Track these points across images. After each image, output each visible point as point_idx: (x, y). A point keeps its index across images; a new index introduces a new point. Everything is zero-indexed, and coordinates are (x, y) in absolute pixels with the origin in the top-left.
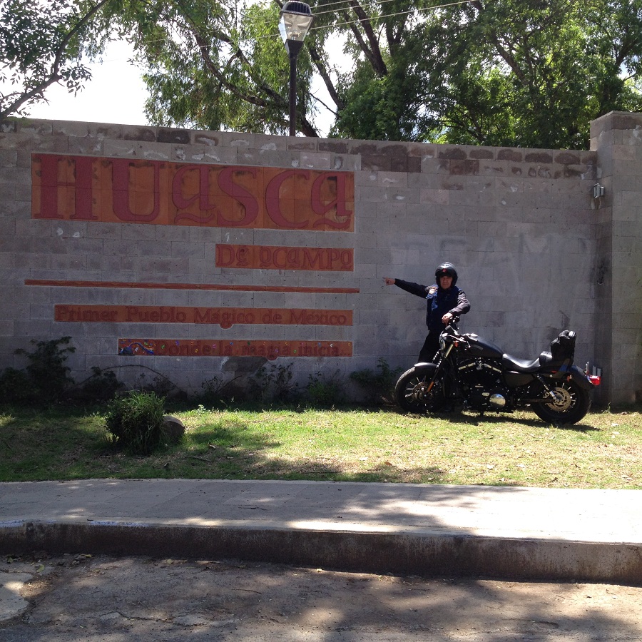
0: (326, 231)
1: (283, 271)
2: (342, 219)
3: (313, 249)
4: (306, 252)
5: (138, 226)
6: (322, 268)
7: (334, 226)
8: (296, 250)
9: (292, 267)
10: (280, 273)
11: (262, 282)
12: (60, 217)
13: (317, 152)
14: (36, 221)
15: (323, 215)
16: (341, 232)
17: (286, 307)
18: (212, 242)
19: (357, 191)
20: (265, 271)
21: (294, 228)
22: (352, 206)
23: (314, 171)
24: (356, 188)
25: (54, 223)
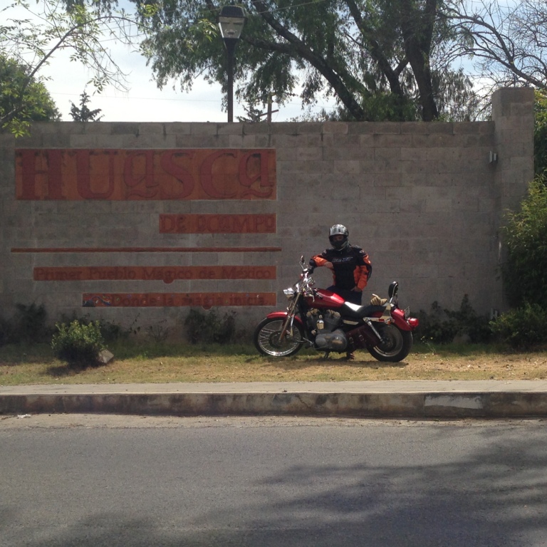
0: (252, 200)
1: (215, 234)
2: (266, 189)
3: (240, 215)
4: (235, 218)
5: (96, 203)
6: (249, 231)
7: (258, 195)
8: (226, 217)
9: (224, 231)
10: (213, 236)
11: (198, 244)
12: (37, 198)
13: (244, 134)
14: (19, 202)
15: (249, 186)
16: (265, 200)
17: (218, 264)
18: (157, 212)
19: (279, 166)
20: (200, 235)
21: (224, 198)
22: (274, 178)
23: (241, 150)
24: (277, 162)
25: (33, 203)
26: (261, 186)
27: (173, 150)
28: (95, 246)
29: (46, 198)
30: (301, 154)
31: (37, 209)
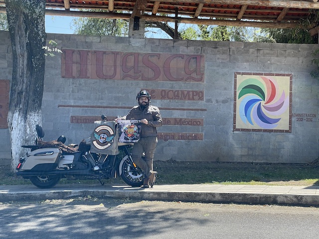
0: (191, 82)
1: (171, 101)
2: (199, 77)
3: (185, 91)
4: (182, 92)
5: (107, 81)
8: (177, 91)
9: (176, 99)
11: (162, 106)
12: (74, 77)
13: (187, 47)
14: (63, 79)
15: (190, 75)
16: (199, 82)
17: (172, 117)
19: (206, 64)
20: (163, 100)
21: (176, 81)
22: (204, 71)
23: (186, 55)
25: (71, 80)
26: (196, 75)
29: (78, 77)
30: (218, 59)
31: (73, 84)
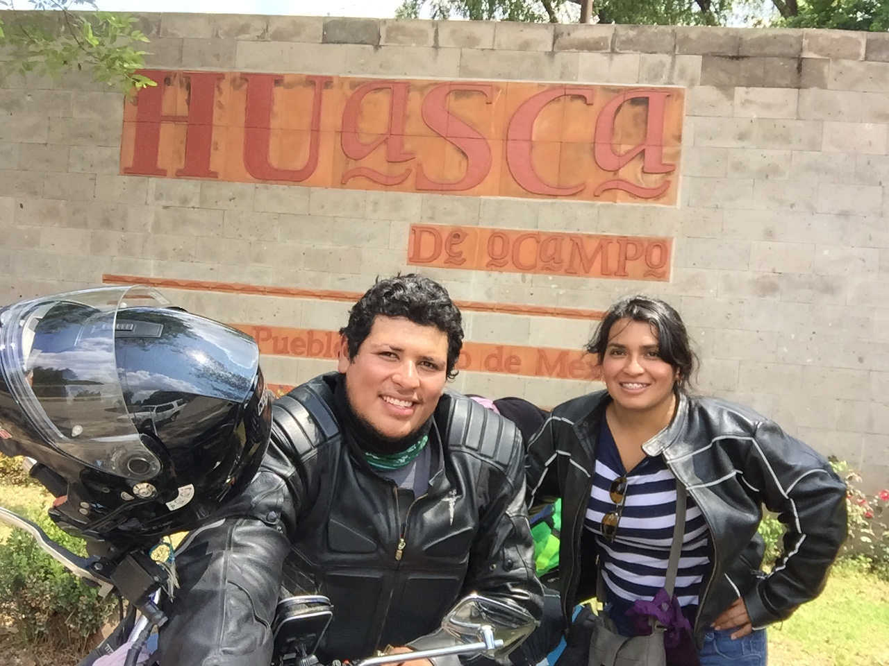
0: (619, 203)
1: (529, 276)
2: (653, 180)
3: (590, 236)
4: (577, 242)
5: (280, 189)
6: (605, 273)
7: (636, 193)
8: (556, 238)
9: (549, 269)
10: (524, 280)
11: (489, 295)
12: (162, 173)
13: (612, 52)
14: (126, 178)
15: (616, 171)
16: (651, 204)
17: (530, 343)
18: (404, 219)
19: (689, 128)
20: (495, 274)
21: (555, 196)
22: (677, 155)
23: (605, 89)
24: (686, 120)
25: (153, 182)
26: (643, 172)
27: (451, 84)
28: (269, 281)
29: (180, 174)
30: (745, 103)
31: (158, 197)
